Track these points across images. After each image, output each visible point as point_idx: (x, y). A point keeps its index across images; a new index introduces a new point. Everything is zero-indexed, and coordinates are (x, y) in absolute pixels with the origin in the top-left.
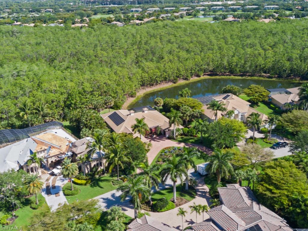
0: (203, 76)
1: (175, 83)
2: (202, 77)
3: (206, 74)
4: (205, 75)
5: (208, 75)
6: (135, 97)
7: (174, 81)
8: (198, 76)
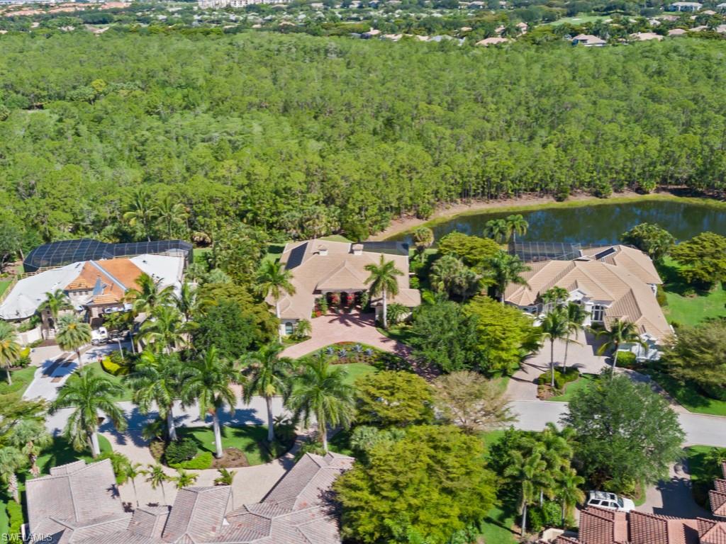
0: (658, 191)
1: (559, 200)
2: (652, 196)
3: (670, 187)
4: (664, 189)
5: (674, 192)
6: (427, 218)
7: (559, 195)
8: (640, 190)
